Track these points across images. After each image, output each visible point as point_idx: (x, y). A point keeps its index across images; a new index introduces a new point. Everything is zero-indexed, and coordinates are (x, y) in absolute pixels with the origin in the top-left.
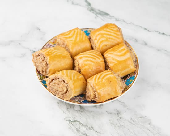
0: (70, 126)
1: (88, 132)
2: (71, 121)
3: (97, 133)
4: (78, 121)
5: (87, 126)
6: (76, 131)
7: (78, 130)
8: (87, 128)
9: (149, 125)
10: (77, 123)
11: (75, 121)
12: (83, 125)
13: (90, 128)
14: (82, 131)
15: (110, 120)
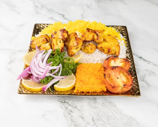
0: (61, 105)
1: (73, 110)
2: (62, 102)
3: (79, 111)
4: (67, 103)
5: (73, 106)
6: (65, 109)
7: (66, 108)
8: (73, 107)
9: (115, 108)
10: (66, 103)
11: (65, 102)
12: (70, 105)
13: (74, 107)
14: (69, 109)
15: (88, 103)
